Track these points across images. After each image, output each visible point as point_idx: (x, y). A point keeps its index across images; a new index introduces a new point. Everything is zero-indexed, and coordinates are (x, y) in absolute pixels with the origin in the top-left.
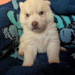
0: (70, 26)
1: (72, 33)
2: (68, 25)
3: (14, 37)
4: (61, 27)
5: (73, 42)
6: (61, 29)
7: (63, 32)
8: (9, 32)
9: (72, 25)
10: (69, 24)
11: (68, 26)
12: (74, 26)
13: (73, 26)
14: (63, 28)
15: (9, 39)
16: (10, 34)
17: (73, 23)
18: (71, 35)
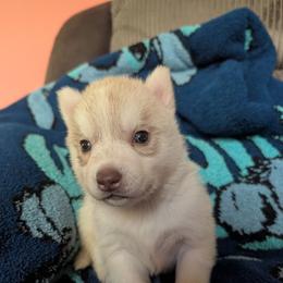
0: (255, 175)
1: (264, 197)
2: (245, 172)
3: (65, 230)
4: (224, 182)
5: (272, 229)
6: (224, 188)
7: (234, 199)
8: (44, 211)
9: (259, 171)
10: (248, 169)
11: (246, 177)
12: (267, 173)
13: (264, 175)
14: (229, 185)
15: (47, 238)
16: (49, 220)
17: (262, 164)
18: (262, 206)
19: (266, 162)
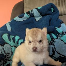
1: (53, 48)
3: (7, 53)
5: (54, 56)
8: (4, 49)
9: (52, 42)
10: (50, 41)
16: (4, 51)
18: (52, 50)
19: (54, 40)
